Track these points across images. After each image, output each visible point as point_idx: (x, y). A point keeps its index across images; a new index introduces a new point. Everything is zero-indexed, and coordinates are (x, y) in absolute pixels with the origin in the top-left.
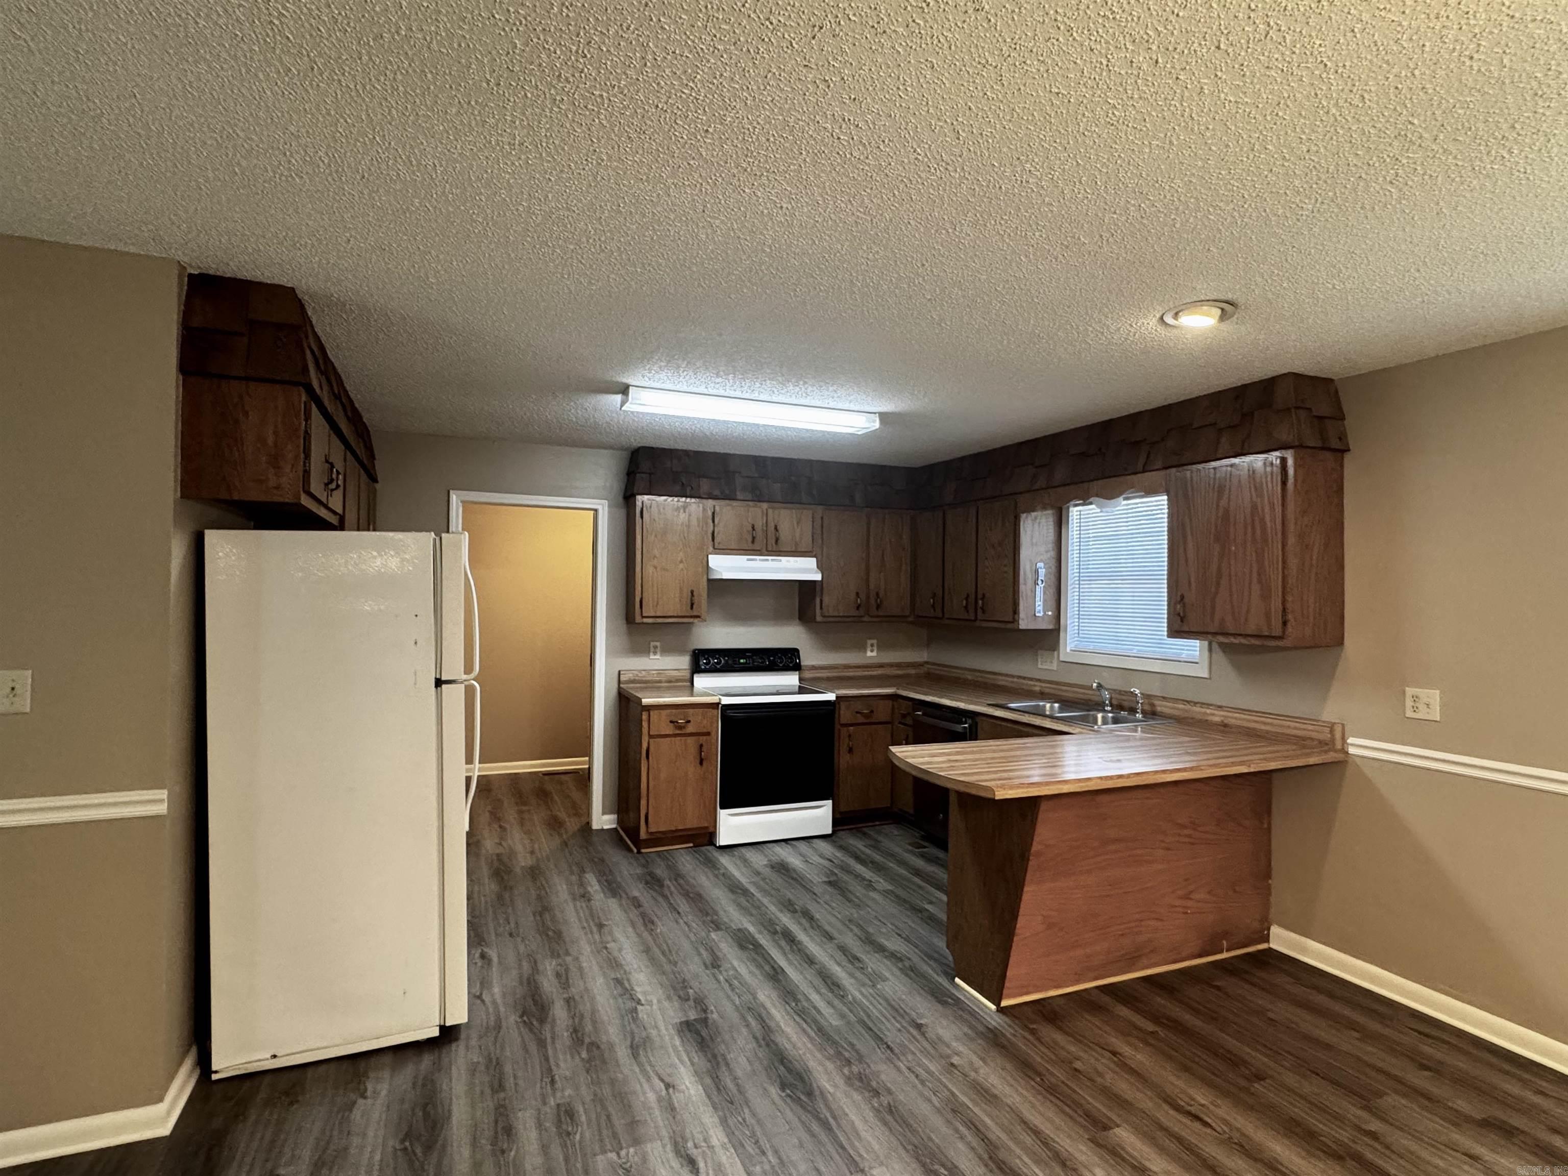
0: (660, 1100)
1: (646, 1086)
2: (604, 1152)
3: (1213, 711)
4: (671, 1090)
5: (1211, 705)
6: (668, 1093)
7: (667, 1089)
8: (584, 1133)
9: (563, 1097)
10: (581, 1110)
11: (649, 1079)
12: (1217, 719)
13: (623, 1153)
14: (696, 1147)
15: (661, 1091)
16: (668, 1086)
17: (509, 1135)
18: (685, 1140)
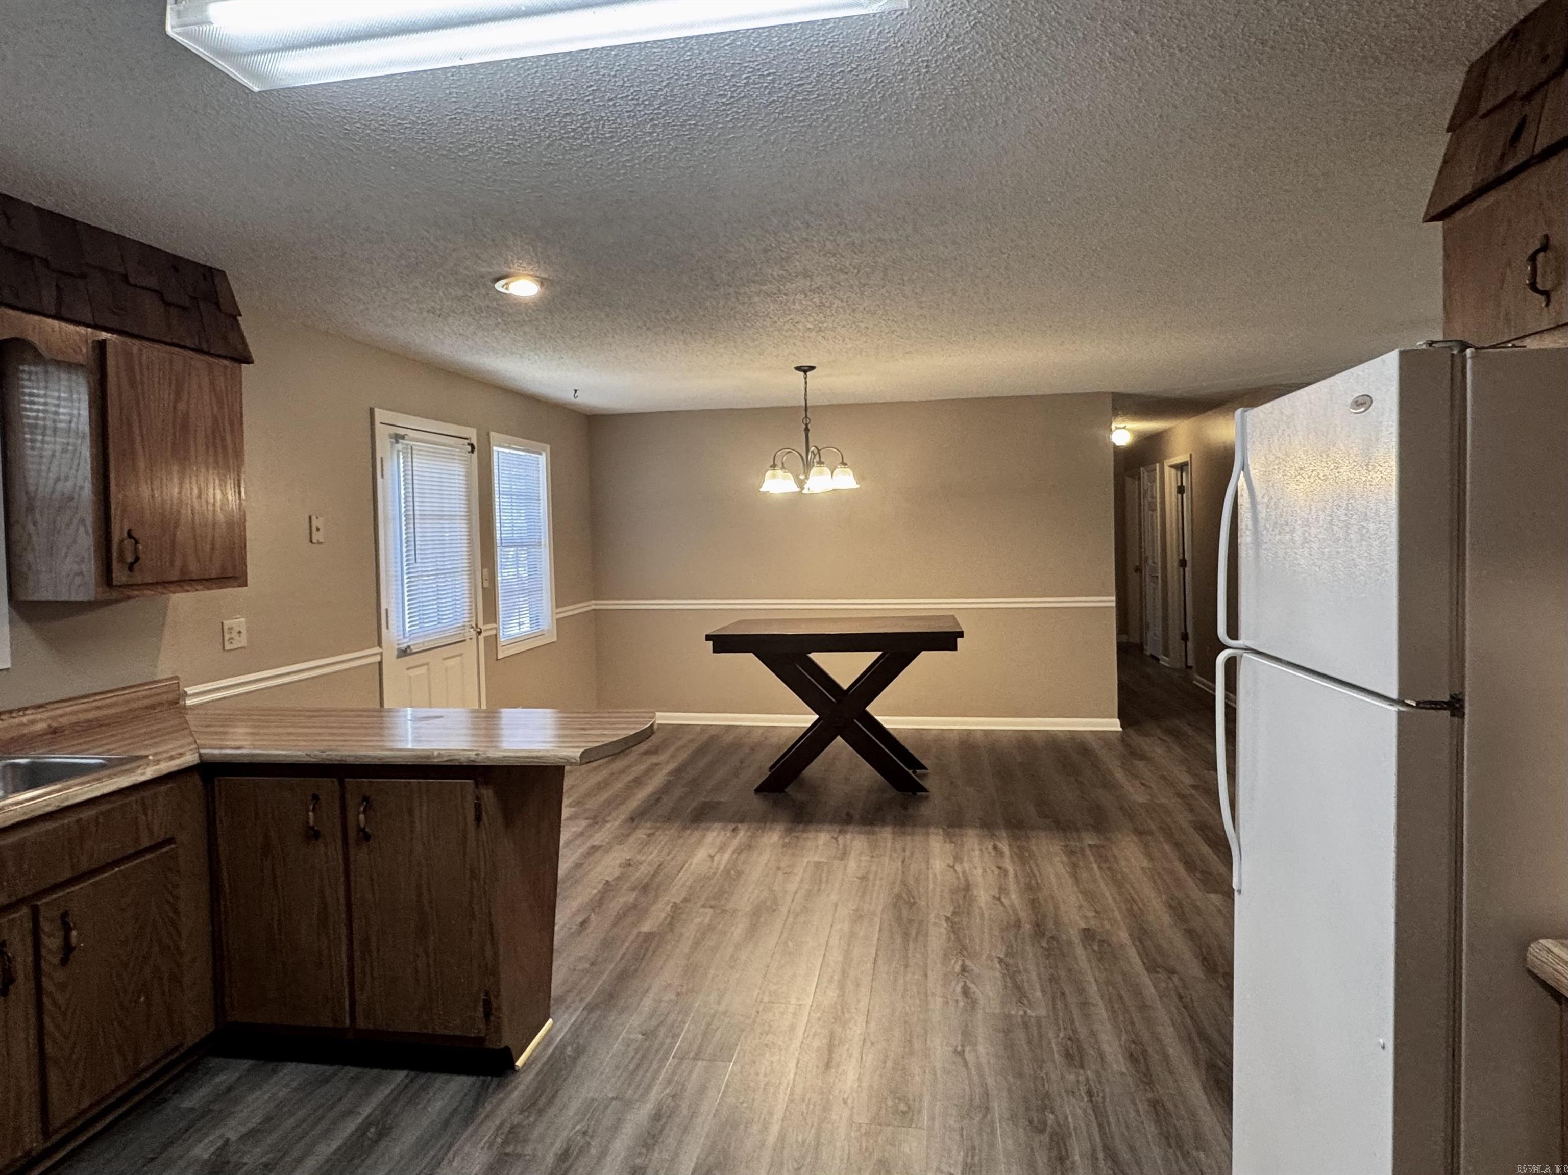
0: (974, 1045)
1: (983, 1060)
2: (1038, 1019)
3: (31, 717)
4: (959, 1048)
5: (26, 709)
6: (963, 1046)
7: (963, 1051)
8: (1054, 1040)
9: (1077, 1074)
10: (1056, 1056)
11: (979, 1067)
12: (40, 726)
13: (1021, 1013)
14: (957, 1001)
15: (969, 1052)
16: (961, 1054)
17: (1131, 1055)
18: (965, 1010)
